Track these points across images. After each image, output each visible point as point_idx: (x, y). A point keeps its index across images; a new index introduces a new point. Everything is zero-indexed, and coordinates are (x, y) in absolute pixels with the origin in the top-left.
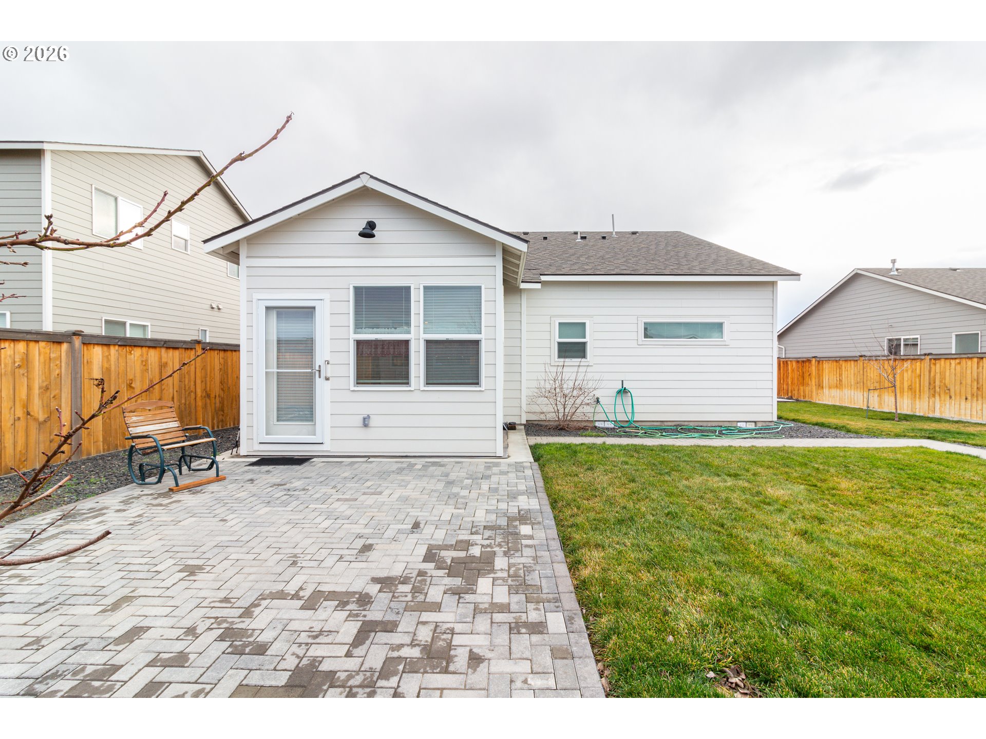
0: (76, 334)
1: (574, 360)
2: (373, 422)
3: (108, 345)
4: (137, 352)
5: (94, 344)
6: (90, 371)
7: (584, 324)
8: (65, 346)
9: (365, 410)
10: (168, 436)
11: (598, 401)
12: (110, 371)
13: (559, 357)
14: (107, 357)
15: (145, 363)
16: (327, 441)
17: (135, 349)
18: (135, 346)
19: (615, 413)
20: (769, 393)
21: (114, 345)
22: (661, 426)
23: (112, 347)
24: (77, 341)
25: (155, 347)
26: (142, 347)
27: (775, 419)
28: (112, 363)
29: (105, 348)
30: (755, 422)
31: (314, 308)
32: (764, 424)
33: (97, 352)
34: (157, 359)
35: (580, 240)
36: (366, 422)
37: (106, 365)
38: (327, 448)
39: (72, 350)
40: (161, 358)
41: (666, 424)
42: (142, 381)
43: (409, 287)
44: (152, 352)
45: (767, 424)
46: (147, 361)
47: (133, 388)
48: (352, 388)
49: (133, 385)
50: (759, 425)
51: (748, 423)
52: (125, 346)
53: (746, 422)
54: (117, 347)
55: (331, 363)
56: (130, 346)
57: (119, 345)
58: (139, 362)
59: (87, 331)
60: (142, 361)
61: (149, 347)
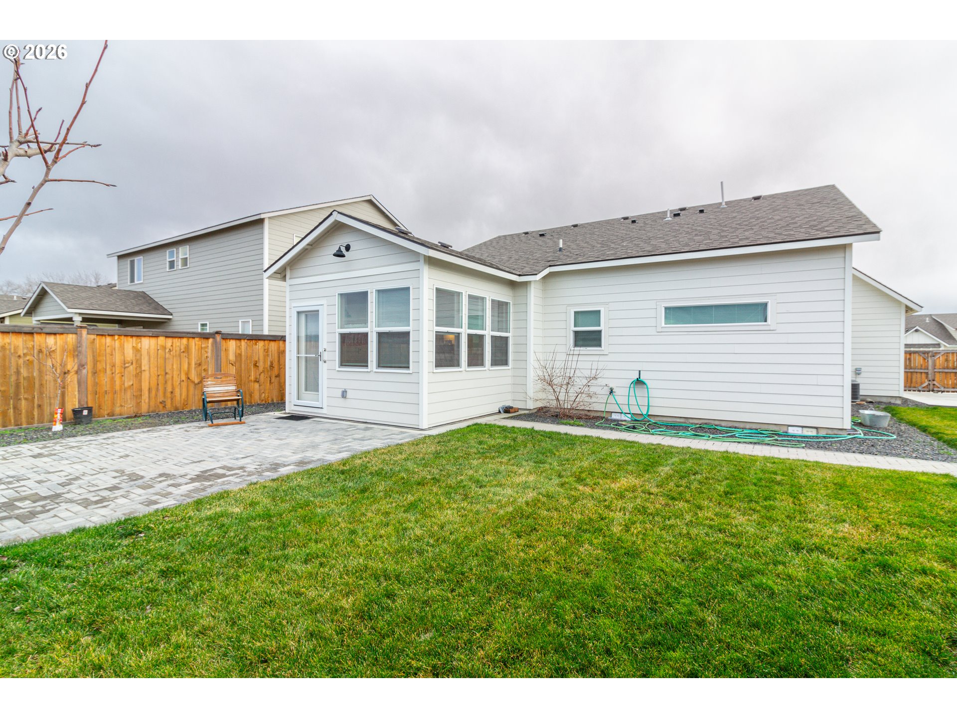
0: (217, 333)
1: (589, 348)
2: (349, 395)
3: (240, 339)
4: (261, 344)
5: (230, 339)
6: (227, 356)
7: (599, 311)
8: (211, 340)
9: (344, 385)
10: (226, 394)
11: (611, 392)
12: (241, 355)
13: (576, 345)
14: (239, 347)
15: (266, 351)
16: (325, 406)
17: (259, 342)
18: (259, 340)
19: (628, 404)
20: (837, 391)
21: (244, 339)
22: (685, 423)
23: (242, 341)
24: (218, 338)
25: (275, 341)
26: (265, 340)
27: (848, 425)
28: (243, 350)
29: (238, 341)
30: (816, 428)
31: (318, 311)
32: (830, 432)
33: (232, 344)
34: (276, 348)
35: (670, 219)
36: (344, 394)
37: (238, 352)
38: (325, 412)
39: (215, 343)
40: (279, 347)
41: (691, 421)
42: (264, 362)
43: (367, 292)
44: (272, 344)
45: (836, 432)
46: (268, 349)
47: (258, 367)
48: (338, 369)
49: (257, 365)
50: (822, 433)
51: (804, 429)
52: (252, 340)
53: (803, 427)
54: (246, 341)
55: (327, 350)
56: (256, 340)
57: (248, 340)
58: (262, 350)
59: (224, 331)
60: (265, 350)
61: (270, 340)
